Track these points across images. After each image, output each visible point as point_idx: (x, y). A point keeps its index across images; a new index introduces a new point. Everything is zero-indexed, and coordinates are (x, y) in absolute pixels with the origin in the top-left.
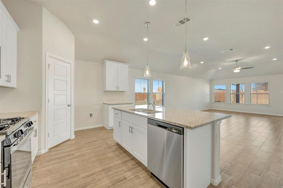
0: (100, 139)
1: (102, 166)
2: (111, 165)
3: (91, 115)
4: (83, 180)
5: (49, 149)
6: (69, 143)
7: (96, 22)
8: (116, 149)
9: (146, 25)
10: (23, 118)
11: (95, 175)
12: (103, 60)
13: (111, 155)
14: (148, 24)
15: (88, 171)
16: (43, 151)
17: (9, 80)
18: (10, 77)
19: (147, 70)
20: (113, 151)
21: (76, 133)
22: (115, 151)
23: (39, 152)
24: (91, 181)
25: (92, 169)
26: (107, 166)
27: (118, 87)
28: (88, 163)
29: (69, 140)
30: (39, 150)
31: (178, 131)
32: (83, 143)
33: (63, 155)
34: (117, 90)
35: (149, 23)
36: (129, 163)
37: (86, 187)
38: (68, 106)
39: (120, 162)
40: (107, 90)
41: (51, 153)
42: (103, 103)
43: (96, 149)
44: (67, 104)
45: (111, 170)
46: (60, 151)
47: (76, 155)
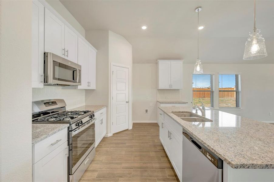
0: (150, 135)
1: (141, 163)
2: (149, 165)
3: (147, 111)
4: (122, 169)
5: (113, 134)
6: (126, 132)
7: (144, 28)
8: (160, 150)
9: (197, 11)
10: (90, 111)
11: (132, 169)
12: (157, 60)
13: (152, 154)
14: (199, 9)
15: (128, 163)
16: (110, 135)
17: (89, 85)
18: (90, 83)
19: (198, 65)
20: (155, 152)
21: (134, 125)
22: (158, 151)
23: (107, 135)
24: (127, 174)
25: (132, 162)
26: (145, 165)
27: (171, 86)
28: (132, 155)
29: (127, 130)
30: (107, 133)
31: (213, 160)
32: (135, 135)
33: (119, 141)
34: (170, 89)
35: (200, 7)
36: (166, 171)
37: (122, 177)
38: (127, 102)
39: (157, 165)
40: (159, 89)
41: (113, 138)
42: (157, 101)
43: (143, 144)
44: (126, 101)
45: (146, 171)
46: (119, 138)
47: (127, 144)
